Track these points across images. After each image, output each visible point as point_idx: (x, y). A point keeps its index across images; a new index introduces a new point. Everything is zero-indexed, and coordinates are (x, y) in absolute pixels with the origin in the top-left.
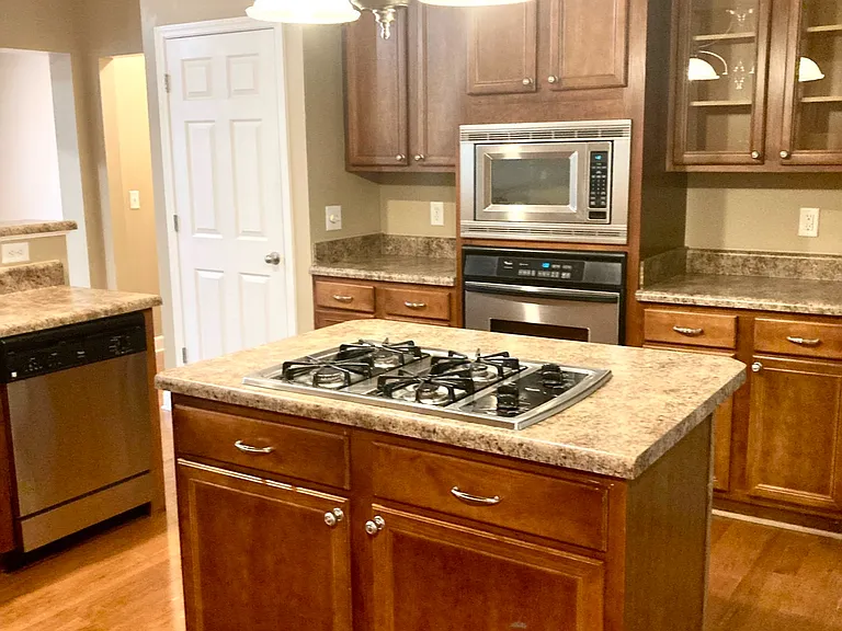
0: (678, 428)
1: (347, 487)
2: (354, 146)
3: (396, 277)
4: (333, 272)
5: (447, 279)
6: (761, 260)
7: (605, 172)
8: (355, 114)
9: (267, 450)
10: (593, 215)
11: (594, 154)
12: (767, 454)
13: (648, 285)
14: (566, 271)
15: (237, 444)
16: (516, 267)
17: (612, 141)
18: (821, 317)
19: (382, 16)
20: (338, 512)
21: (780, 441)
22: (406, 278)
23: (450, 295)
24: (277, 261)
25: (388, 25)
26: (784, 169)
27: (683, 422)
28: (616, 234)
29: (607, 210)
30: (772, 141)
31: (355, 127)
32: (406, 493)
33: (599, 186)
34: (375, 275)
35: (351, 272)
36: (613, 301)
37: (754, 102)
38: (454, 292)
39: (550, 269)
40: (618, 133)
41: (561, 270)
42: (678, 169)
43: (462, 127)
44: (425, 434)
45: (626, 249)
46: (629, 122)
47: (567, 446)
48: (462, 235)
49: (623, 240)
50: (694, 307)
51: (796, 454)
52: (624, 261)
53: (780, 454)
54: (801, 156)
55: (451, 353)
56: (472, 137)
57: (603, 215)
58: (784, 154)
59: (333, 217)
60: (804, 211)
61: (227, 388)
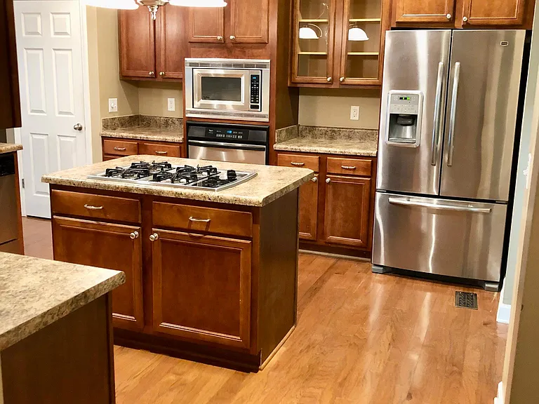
0: (281, 191)
1: (140, 222)
2: (125, 66)
3: (151, 137)
4: (114, 134)
5: (178, 139)
6: (334, 131)
7: (258, 85)
8: (125, 49)
9: (101, 208)
10: (252, 107)
11: (252, 76)
12: (333, 221)
13: (280, 141)
14: (240, 135)
15: (86, 206)
16: (215, 133)
17: (261, 70)
18: (355, 156)
19: (153, 9)
20: (137, 233)
21: (339, 215)
22: (156, 137)
23: (180, 147)
24: (80, 129)
25: (155, 13)
26: (341, 87)
27: (284, 189)
28: (264, 117)
29: (259, 104)
30: (337, 73)
31: (125, 55)
32: (168, 222)
33: (255, 93)
34: (139, 136)
35: (125, 135)
36: (262, 149)
37: (328, 53)
38: (182, 146)
39: (232, 134)
40: (264, 66)
41: (238, 135)
42: (293, 86)
43: (186, 59)
44: (177, 196)
45: (269, 124)
46: (269, 61)
47: (237, 196)
48: (187, 116)
49: (267, 120)
50: (300, 153)
51: (346, 221)
52: (268, 130)
53: (339, 222)
54: (350, 80)
55: (186, 166)
56: (191, 64)
57: (257, 107)
58: (341, 79)
59: (113, 104)
60: (353, 108)
61: (80, 181)
